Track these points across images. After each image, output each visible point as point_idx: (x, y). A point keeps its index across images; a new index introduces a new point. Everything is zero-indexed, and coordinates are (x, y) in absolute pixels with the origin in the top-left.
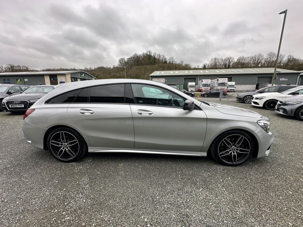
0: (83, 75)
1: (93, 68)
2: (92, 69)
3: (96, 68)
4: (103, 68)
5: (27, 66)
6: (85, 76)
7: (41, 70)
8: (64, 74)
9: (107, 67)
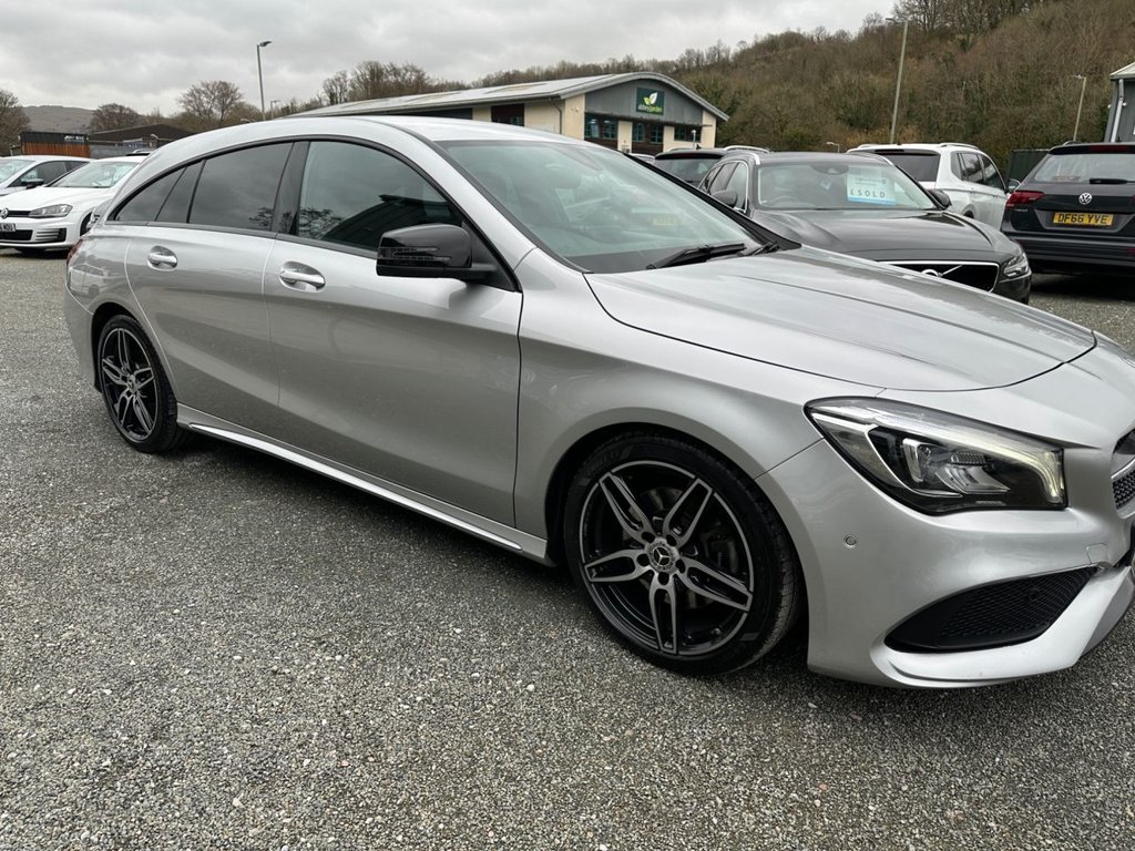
0: (653, 98)
1: (733, 48)
2: (728, 51)
3: (750, 43)
4: (791, 40)
5: (419, 68)
6: (659, 102)
7: (476, 80)
8: (558, 96)
9: (821, 29)
